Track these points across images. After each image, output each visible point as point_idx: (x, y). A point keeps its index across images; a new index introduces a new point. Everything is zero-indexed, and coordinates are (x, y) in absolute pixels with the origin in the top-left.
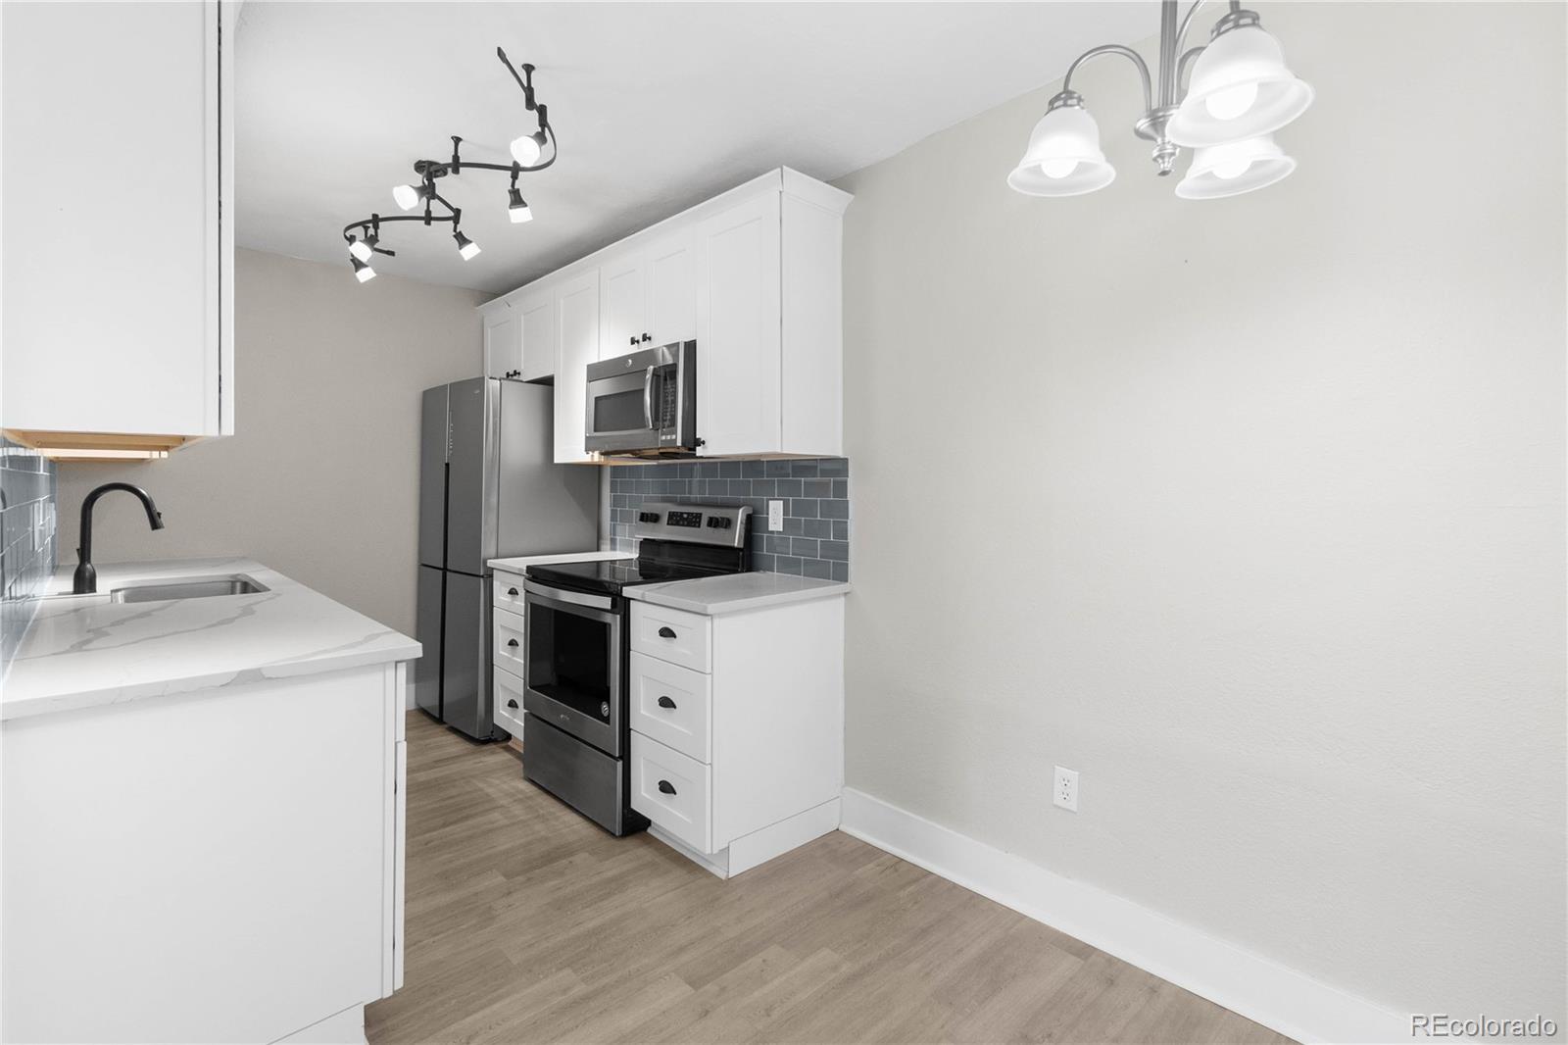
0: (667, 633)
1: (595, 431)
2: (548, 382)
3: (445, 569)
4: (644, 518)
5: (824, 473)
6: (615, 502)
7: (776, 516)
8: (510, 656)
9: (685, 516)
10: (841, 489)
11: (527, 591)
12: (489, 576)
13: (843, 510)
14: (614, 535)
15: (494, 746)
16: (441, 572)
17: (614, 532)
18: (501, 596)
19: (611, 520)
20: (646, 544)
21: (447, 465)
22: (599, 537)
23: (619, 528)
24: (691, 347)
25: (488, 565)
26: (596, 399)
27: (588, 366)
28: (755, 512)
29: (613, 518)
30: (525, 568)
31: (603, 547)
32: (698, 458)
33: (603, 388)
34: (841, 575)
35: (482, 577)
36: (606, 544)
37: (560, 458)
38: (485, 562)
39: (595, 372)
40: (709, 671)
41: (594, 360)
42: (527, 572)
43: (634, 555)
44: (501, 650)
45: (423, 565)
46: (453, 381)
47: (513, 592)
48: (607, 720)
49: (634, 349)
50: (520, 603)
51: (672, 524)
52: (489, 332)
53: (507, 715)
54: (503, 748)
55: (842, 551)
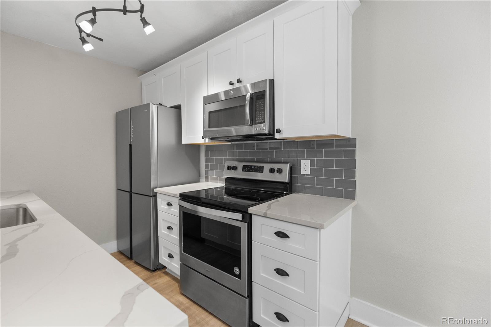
0: (281, 235)
1: (209, 128)
2: (178, 108)
3: (131, 192)
4: (229, 168)
5: (337, 146)
6: (207, 161)
7: (306, 167)
8: (168, 234)
9: (253, 167)
10: (352, 154)
11: (180, 206)
12: (155, 195)
13: (353, 164)
14: (207, 175)
15: (159, 272)
16: (129, 193)
17: (207, 173)
18: (162, 205)
19: (206, 169)
20: (228, 180)
21: (130, 145)
22: (199, 176)
23: (210, 172)
24: (272, 82)
25: (155, 191)
26: (210, 113)
27: (204, 97)
28: (293, 165)
29: (207, 167)
30: (179, 194)
31: (201, 180)
32: (276, 139)
33: (213, 107)
34: (351, 196)
35: (151, 196)
36: (203, 179)
37: (184, 142)
38: (153, 190)
39: (208, 100)
40: (318, 260)
41: (206, 95)
42: (180, 197)
43: (222, 184)
44: (162, 230)
45: (119, 190)
46: (132, 107)
47: (169, 204)
48: (239, 276)
49: (231, 87)
50: (175, 210)
51: (245, 171)
52: (144, 89)
53: (167, 260)
54: (164, 273)
55: (353, 184)
